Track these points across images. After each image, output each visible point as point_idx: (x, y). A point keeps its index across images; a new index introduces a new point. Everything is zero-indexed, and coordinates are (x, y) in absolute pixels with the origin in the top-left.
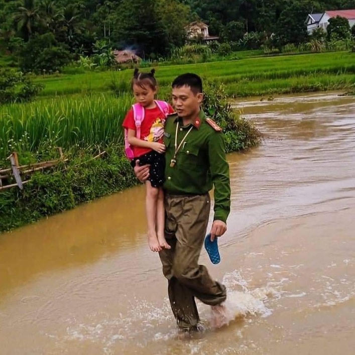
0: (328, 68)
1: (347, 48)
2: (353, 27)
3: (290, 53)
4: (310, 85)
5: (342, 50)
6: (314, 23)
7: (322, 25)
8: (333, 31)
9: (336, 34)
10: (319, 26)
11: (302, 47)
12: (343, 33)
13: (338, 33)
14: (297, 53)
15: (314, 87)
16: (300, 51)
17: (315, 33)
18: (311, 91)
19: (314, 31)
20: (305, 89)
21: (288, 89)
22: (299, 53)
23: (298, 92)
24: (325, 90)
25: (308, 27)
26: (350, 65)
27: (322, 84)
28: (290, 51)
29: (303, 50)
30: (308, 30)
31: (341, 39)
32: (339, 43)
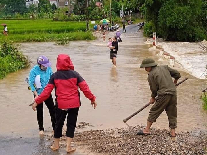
0: (44, 29)
1: (50, 17)
2: (52, 5)
3: (18, 18)
4: (36, 39)
5: (47, 18)
6: (30, 1)
7: (35, 2)
8: (41, 7)
9: (43, 9)
10: (33, 3)
11: (25, 15)
12: (47, 8)
13: (44, 8)
14: (22, 19)
15: (38, 40)
16: (24, 17)
17: (31, 7)
18: (37, 42)
19: (31, 6)
20: (33, 40)
21: (24, 40)
22: (23, 18)
23: (30, 42)
24: (44, 41)
25: (27, 3)
26: (55, 29)
27: (43, 38)
28: (18, 17)
29: (26, 17)
30: (27, 5)
31: (46, 12)
32: (45, 14)
